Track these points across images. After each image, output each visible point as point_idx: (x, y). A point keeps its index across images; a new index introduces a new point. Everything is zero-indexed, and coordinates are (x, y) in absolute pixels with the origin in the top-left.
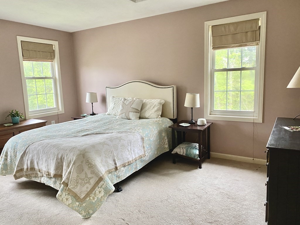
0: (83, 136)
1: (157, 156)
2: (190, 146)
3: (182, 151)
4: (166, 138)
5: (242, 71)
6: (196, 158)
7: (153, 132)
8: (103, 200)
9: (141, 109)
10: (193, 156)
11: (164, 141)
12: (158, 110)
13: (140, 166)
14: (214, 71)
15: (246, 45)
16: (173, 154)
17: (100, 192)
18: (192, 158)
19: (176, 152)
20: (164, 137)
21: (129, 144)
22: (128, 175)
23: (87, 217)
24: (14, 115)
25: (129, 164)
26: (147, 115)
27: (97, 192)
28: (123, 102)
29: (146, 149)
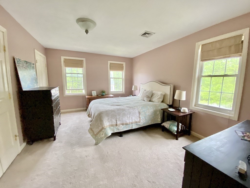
0: (111, 105)
1: (150, 124)
2: (173, 124)
3: (167, 125)
4: (159, 115)
5: (225, 78)
6: (174, 132)
7: (150, 110)
8: (103, 139)
9: (152, 97)
10: (172, 131)
11: (157, 117)
12: (159, 98)
13: (135, 127)
14: (200, 76)
15: (229, 57)
16: (161, 125)
17: (102, 134)
18: (172, 132)
19: (163, 125)
20: (158, 114)
21: (129, 114)
22: (125, 130)
23: (96, 144)
24: (103, 92)
25: (127, 124)
26: (154, 100)
27: (101, 134)
28: (143, 92)
29: (141, 118)
